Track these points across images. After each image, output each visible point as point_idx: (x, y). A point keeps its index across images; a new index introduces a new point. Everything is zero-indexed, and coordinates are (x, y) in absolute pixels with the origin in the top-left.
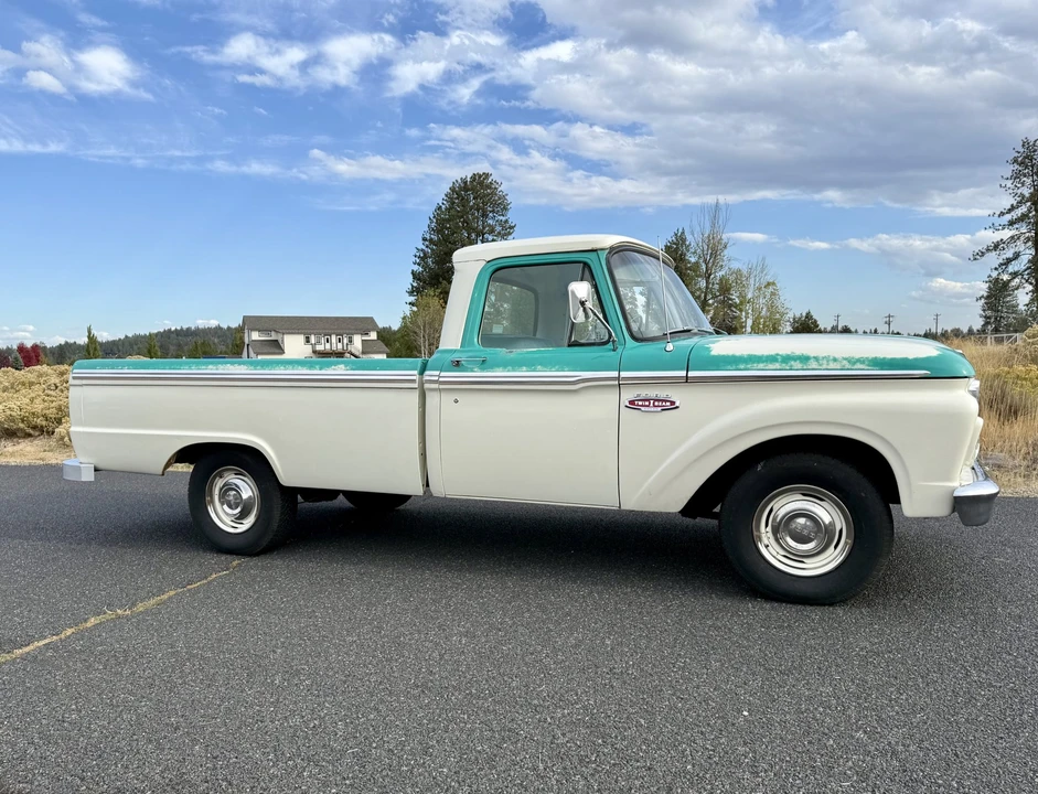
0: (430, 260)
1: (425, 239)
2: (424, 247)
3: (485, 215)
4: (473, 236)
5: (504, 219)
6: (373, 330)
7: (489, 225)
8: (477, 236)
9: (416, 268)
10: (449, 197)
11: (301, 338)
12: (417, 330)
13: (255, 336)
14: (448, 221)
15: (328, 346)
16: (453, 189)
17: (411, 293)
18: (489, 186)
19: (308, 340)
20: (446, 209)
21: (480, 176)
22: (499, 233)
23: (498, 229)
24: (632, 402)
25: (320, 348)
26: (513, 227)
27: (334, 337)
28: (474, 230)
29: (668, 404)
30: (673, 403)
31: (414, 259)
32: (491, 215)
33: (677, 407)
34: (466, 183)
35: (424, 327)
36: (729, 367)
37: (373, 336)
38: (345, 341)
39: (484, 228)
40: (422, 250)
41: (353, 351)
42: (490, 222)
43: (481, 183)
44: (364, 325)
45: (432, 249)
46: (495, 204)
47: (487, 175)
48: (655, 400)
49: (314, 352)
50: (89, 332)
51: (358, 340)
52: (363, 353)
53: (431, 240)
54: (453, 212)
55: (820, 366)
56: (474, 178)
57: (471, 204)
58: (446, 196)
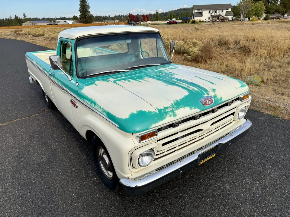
6: (230, 8)
11: (208, 11)
12: (241, 8)
13: (196, 11)
24: (71, 101)
27: (217, 11)
30: (76, 105)
33: (77, 108)
35: (243, 7)
36: (82, 99)
37: (230, 10)
38: (221, 12)
41: (223, 15)
48: (74, 103)
49: (211, 15)
50: (157, 11)
52: (226, 15)
55: (97, 108)
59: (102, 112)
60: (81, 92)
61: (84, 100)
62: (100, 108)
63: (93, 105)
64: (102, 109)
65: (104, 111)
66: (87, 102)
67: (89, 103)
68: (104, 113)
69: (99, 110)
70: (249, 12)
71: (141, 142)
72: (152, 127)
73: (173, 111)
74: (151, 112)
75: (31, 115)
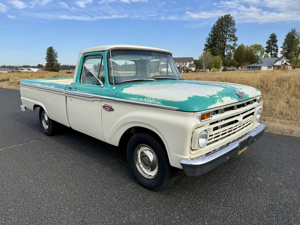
0: (210, 41)
1: (209, 35)
2: (209, 37)
3: (228, 27)
4: (224, 33)
5: (233, 28)
6: (193, 61)
7: (229, 30)
8: (225, 33)
9: (206, 43)
10: (218, 23)
12: (203, 61)
14: (216, 29)
16: (219, 20)
17: (204, 50)
18: (229, 18)
20: (216, 26)
21: (227, 15)
22: (232, 32)
23: (231, 31)
24: (104, 107)
26: (236, 30)
27: (182, 63)
28: (224, 31)
30: (112, 109)
31: (206, 40)
32: (230, 27)
33: (113, 110)
34: (223, 18)
35: (205, 60)
36: (125, 98)
37: (192, 62)
38: (185, 64)
39: (227, 31)
41: (186, 67)
42: (229, 29)
43: (227, 18)
44: (190, 59)
45: (211, 38)
46: (231, 23)
47: (229, 15)
48: (109, 107)
51: (188, 64)
52: (189, 67)
53: (211, 35)
54: (218, 27)
55: (147, 101)
56: (225, 16)
57: (224, 24)
58: (216, 22)
59: (154, 102)
60: (122, 93)
61: (128, 98)
62: (152, 99)
63: (141, 99)
64: (154, 99)
65: (158, 100)
66: (132, 99)
67: (136, 99)
68: (158, 103)
69: (151, 101)
70: (209, 64)
71: (202, 121)
72: (209, 108)
73: (220, 98)
74: (204, 97)
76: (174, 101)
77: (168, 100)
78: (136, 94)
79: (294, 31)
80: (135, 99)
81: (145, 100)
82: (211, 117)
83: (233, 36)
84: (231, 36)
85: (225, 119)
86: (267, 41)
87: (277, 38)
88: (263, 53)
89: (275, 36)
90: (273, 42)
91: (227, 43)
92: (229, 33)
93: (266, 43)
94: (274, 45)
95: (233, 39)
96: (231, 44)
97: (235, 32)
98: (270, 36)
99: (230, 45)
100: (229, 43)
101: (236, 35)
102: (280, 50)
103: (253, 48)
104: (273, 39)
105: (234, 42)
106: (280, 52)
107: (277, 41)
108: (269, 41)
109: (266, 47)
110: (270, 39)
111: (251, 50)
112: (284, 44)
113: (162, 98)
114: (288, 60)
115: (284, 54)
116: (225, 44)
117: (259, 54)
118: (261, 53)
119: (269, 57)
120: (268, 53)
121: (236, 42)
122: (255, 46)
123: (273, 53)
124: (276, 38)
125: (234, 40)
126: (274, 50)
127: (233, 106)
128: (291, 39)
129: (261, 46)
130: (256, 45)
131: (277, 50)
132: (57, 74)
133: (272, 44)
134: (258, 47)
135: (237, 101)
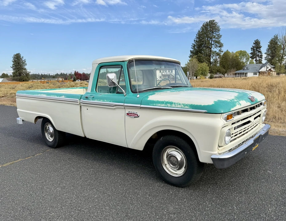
0: (196, 47)
1: (194, 41)
2: (194, 43)
3: (213, 33)
4: (209, 39)
5: (218, 33)
7: (214, 36)
9: (192, 50)
10: (202, 28)
12: (189, 68)
14: (201, 35)
15: (166, 73)
16: (203, 25)
17: (190, 57)
18: (214, 24)
19: (160, 72)
20: (201, 31)
21: (212, 21)
23: (216, 36)
24: (128, 114)
25: (163, 74)
26: (221, 36)
27: (167, 71)
28: (209, 37)
29: (136, 115)
30: (137, 115)
31: (191, 47)
32: (215, 32)
33: (138, 117)
34: (207, 23)
35: (191, 67)
36: (151, 105)
38: (170, 72)
39: (212, 36)
40: (194, 44)
42: (214, 35)
43: (212, 23)
45: (197, 44)
46: (216, 29)
47: (214, 21)
48: (133, 114)
49: (162, 75)
53: (196, 41)
54: (203, 32)
55: (175, 106)
56: (210, 22)
57: (209, 29)
58: (201, 27)
59: (183, 107)
60: (148, 100)
61: (154, 105)
62: (180, 104)
63: (169, 105)
64: (183, 104)
65: (186, 105)
66: (159, 105)
67: (164, 105)
68: (186, 107)
69: (179, 106)
70: (196, 71)
71: (227, 121)
72: (232, 110)
73: (238, 102)
74: (226, 101)
75: (34, 155)
76: (202, 105)
77: (196, 104)
78: (163, 101)
79: (276, 38)
80: (162, 105)
81: (173, 105)
82: (234, 117)
83: (218, 42)
84: (216, 42)
85: (242, 120)
86: (252, 47)
87: (261, 44)
88: (248, 59)
89: (259, 42)
90: (257, 48)
91: (212, 49)
92: (214, 39)
93: (251, 49)
94: (258, 51)
95: (218, 45)
96: (217, 50)
97: (220, 38)
98: (254, 42)
99: (215, 51)
100: (215, 49)
101: (221, 41)
102: (264, 56)
103: (238, 55)
104: (257, 45)
105: (220, 48)
106: (264, 58)
107: (261, 47)
108: (253, 46)
109: (251, 54)
110: (254, 45)
111: (237, 56)
112: (268, 50)
113: (190, 104)
114: (272, 66)
115: (268, 60)
116: (211, 51)
117: (244, 60)
118: (246, 59)
119: (254, 63)
120: (253, 59)
121: (222, 48)
122: (240, 53)
123: (258, 59)
124: (259, 44)
125: (220, 47)
126: (258, 56)
127: (247, 109)
128: (274, 46)
129: (246, 52)
130: (241, 51)
131: (261, 57)
132: (31, 84)
133: (257, 50)
134: (243, 53)
135: (250, 104)
